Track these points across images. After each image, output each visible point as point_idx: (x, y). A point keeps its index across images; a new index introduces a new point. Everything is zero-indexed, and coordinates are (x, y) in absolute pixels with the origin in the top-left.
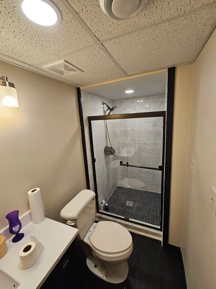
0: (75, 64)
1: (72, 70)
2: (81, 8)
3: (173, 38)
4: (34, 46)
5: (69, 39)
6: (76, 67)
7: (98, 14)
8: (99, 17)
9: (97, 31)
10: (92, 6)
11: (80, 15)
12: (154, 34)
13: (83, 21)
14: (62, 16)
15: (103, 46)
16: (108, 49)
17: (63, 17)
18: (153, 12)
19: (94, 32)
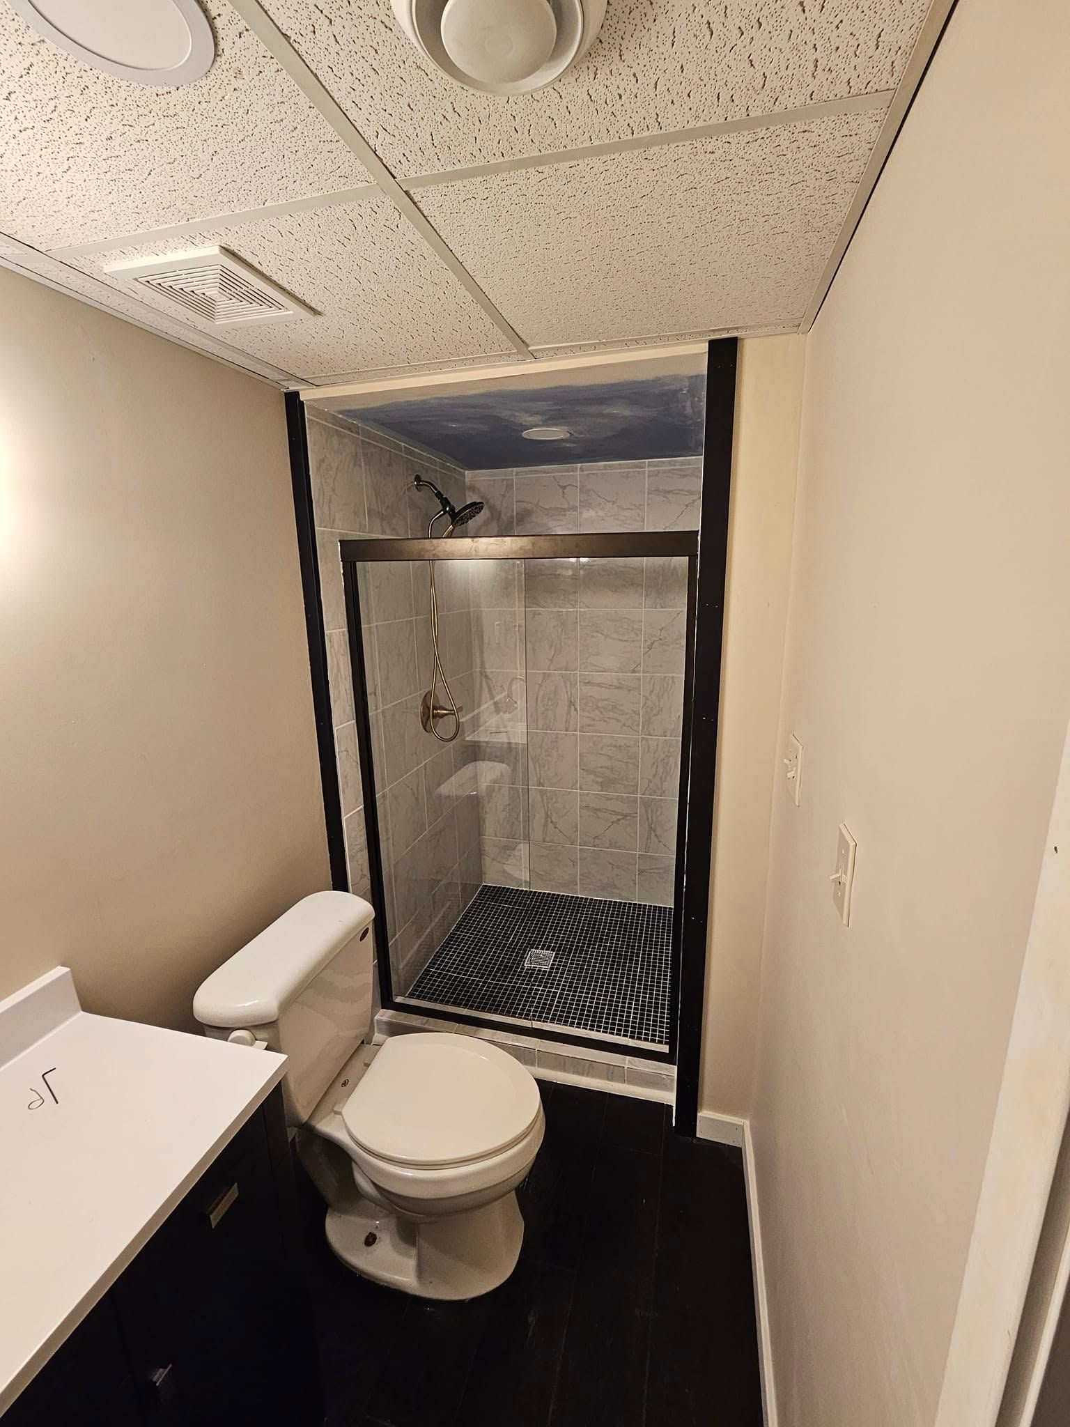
0: (274, 270)
1: (263, 299)
2: (307, 22)
3: (716, 212)
4: (64, 155)
5: (248, 149)
6: (282, 289)
7: (385, 59)
8: (393, 74)
9: (382, 134)
10: (356, 22)
11: (302, 50)
12: (634, 184)
13: (316, 76)
14: (215, 37)
15: (415, 203)
16: (437, 222)
17: (222, 44)
18: (621, 91)
19: (369, 134)
